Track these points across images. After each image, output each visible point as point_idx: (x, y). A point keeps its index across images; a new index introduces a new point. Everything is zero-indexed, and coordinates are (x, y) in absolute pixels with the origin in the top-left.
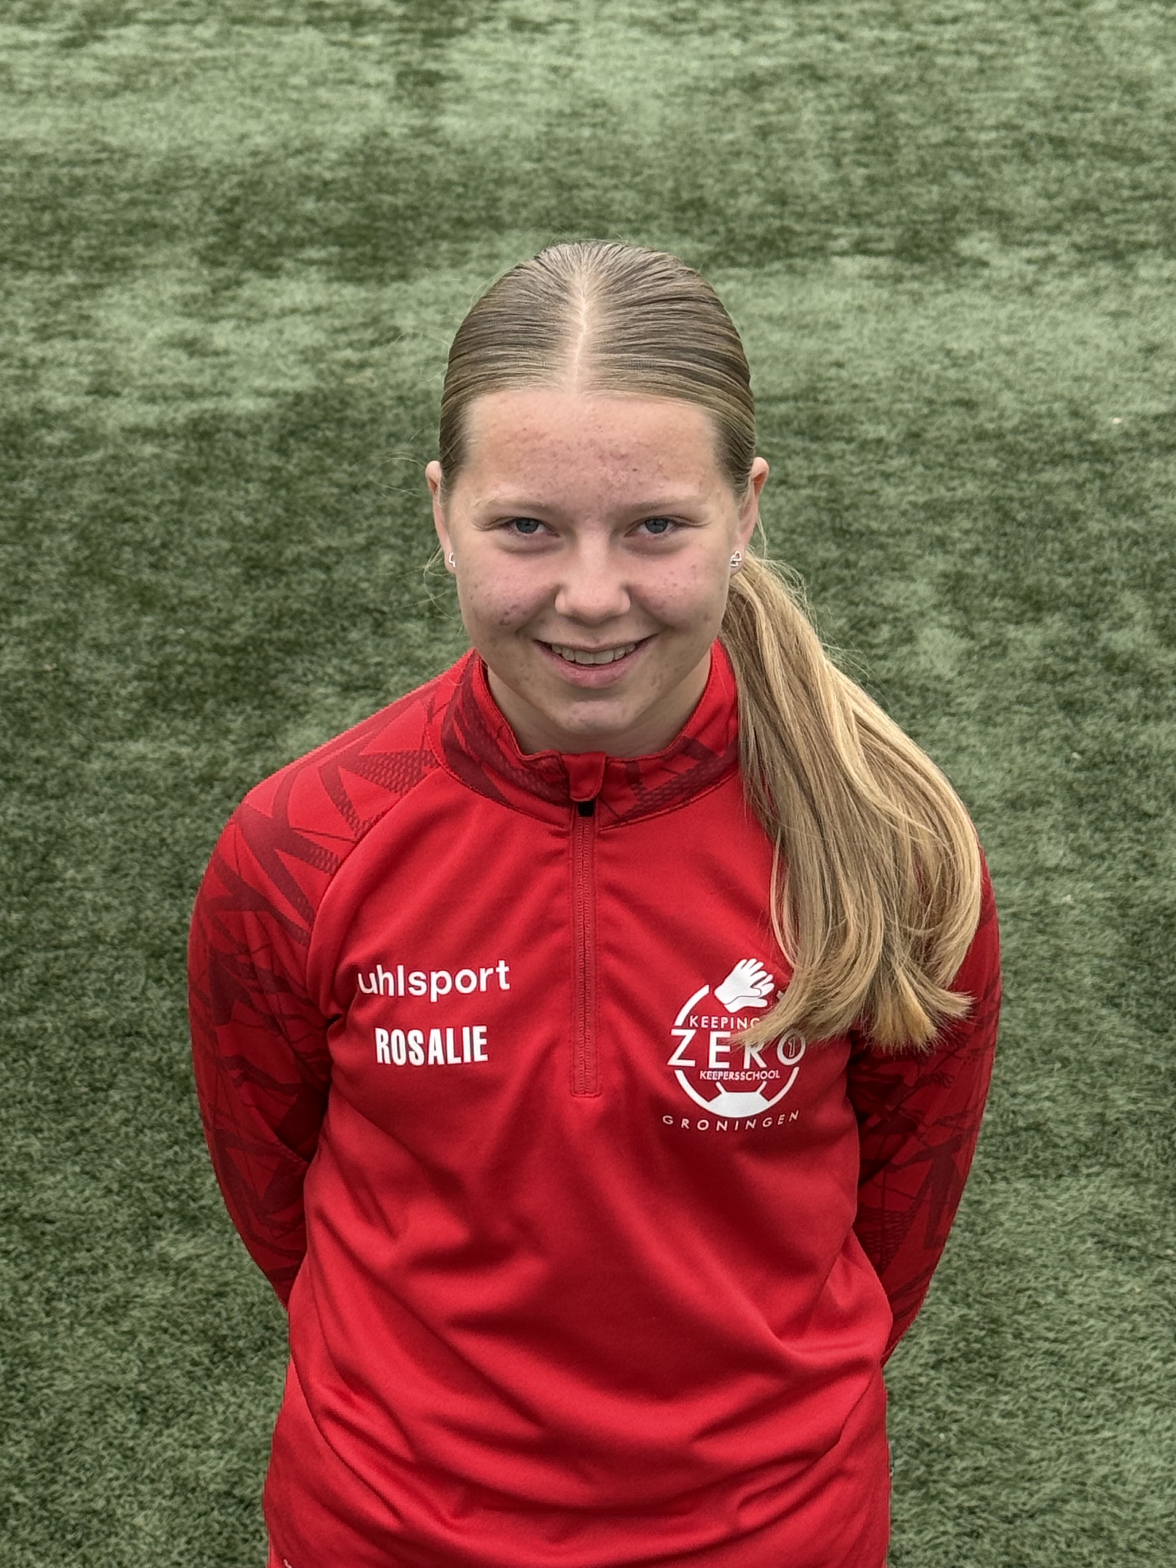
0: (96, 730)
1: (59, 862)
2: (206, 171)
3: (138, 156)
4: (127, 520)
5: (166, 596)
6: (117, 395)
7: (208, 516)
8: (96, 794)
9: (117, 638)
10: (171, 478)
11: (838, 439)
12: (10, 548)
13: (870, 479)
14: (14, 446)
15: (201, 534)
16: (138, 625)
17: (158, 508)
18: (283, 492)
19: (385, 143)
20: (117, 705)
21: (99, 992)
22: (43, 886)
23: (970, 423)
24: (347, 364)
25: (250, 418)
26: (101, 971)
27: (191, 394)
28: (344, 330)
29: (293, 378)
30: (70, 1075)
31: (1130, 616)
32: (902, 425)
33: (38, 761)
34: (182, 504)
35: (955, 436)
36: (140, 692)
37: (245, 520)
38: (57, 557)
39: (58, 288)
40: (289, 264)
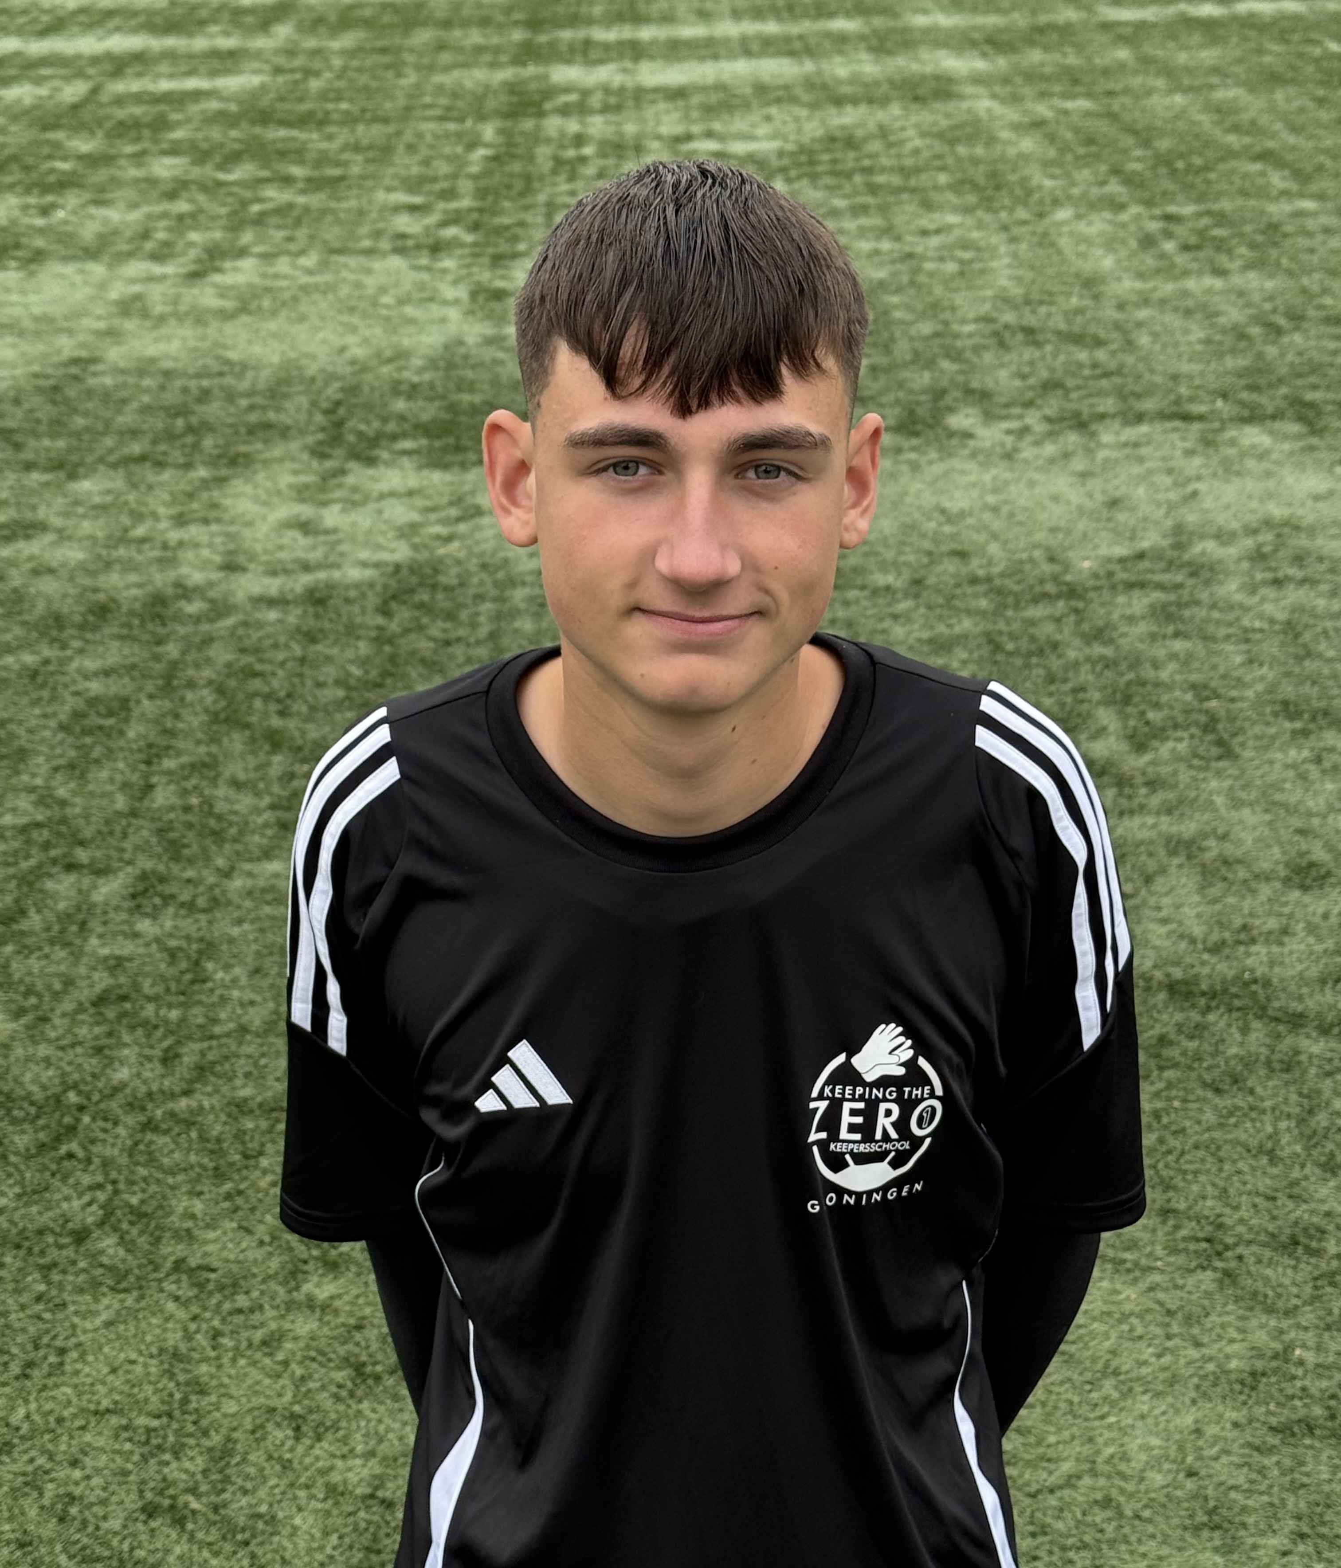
0: (238, 853)
1: (210, 966)
2: (313, 380)
3: (254, 368)
4: (256, 674)
5: (292, 739)
6: (244, 570)
7: (325, 669)
8: (239, 907)
9: (252, 775)
10: (292, 638)
11: (855, 587)
12: (158, 702)
13: (881, 620)
14: (159, 616)
15: (319, 685)
16: (268, 764)
17: (282, 664)
18: (387, 648)
19: (462, 350)
20: (253, 832)
21: (248, 1075)
22: (196, 987)
23: (964, 570)
24: (438, 537)
25: (357, 586)
26: (249, 1057)
27: (306, 567)
28: (433, 509)
29: (393, 551)
30: (225, 1145)
31: (1104, 729)
32: (906, 575)
33: (189, 881)
34: (302, 660)
35: (952, 582)
36: (273, 820)
37: (356, 671)
38: (199, 708)
39: (191, 482)
40: (385, 455)
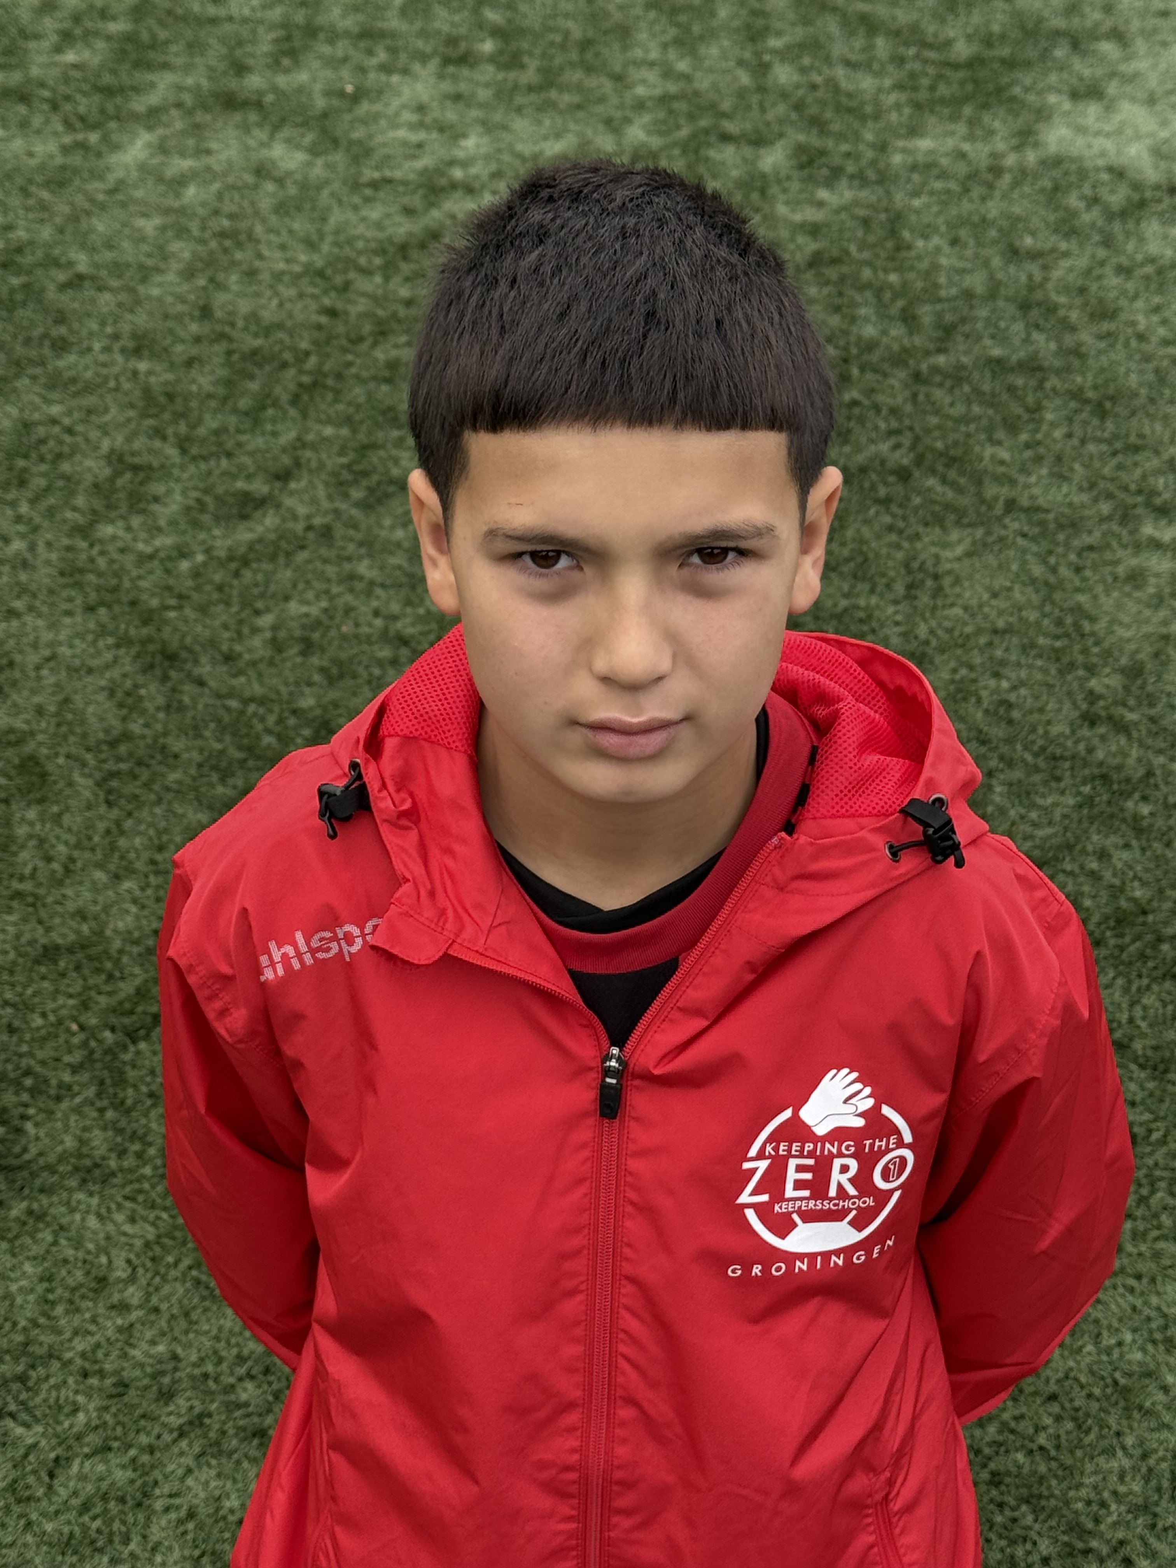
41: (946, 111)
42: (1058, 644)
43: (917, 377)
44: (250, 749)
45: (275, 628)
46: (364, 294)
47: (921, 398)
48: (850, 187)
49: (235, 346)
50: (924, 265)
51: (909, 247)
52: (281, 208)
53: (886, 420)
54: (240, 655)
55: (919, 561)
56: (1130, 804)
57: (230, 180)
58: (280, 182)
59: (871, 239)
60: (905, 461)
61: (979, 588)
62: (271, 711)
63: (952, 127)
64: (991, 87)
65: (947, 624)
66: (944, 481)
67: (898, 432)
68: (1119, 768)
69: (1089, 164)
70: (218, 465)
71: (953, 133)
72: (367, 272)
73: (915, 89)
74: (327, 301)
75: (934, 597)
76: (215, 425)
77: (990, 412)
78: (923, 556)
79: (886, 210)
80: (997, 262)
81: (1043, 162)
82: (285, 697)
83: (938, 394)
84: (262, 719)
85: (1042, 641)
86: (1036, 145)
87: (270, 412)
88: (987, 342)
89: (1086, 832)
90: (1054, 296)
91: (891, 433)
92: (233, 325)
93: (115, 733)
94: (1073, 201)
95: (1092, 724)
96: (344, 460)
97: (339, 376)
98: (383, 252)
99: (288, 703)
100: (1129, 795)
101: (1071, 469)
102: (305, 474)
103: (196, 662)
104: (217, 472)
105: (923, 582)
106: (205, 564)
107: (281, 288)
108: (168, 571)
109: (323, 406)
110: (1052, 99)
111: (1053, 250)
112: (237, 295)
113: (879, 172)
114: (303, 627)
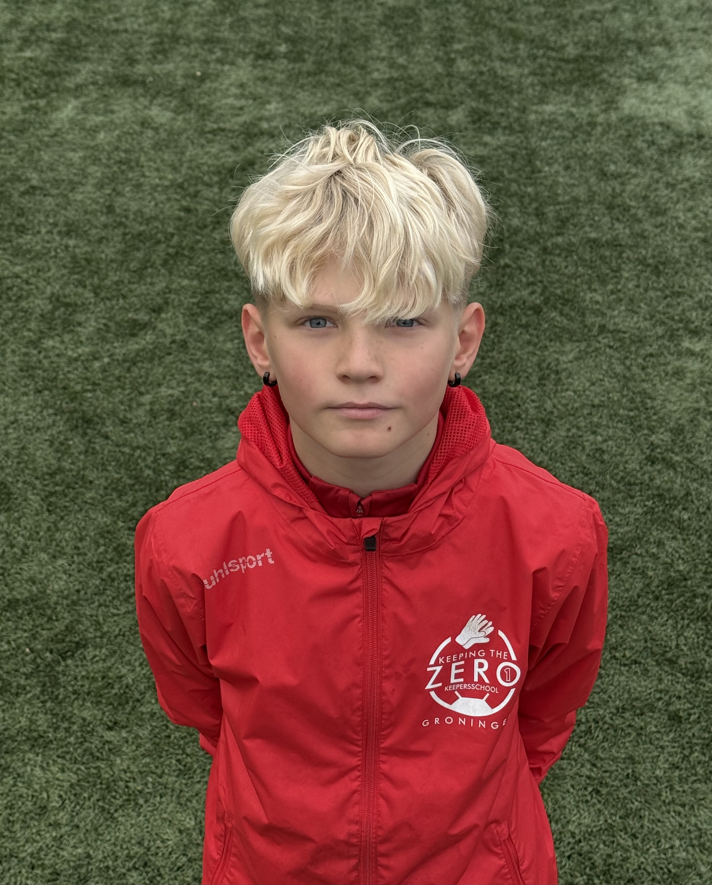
41: (562, 89)
42: (632, 414)
43: (545, 250)
44: (136, 478)
45: (151, 403)
46: (207, 199)
47: (547, 263)
48: (504, 134)
49: (127, 231)
50: (549, 182)
51: (540, 171)
52: (157, 146)
53: (525, 276)
54: (131, 420)
55: (547, 362)
56: (676, 512)
57: (125, 130)
58: (156, 130)
59: (516, 166)
60: (538, 302)
61: (583, 379)
62: (149, 455)
63: (565, 98)
64: (589, 73)
65: (564, 401)
66: (561, 314)
67: (533, 284)
68: (669, 490)
69: (648, 121)
70: (118, 304)
71: (566, 102)
72: (209, 185)
73: (543, 75)
74: (184, 203)
75: (556, 385)
76: (116, 279)
77: (590, 272)
78: (549, 360)
79: (526, 148)
80: (593, 180)
81: (621, 120)
82: (158, 446)
83: (558, 260)
84: (144, 459)
85: (621, 412)
86: (617, 109)
87: (150, 270)
88: (587, 229)
89: (649, 529)
90: (628, 201)
91: (529, 284)
92: (127, 217)
93: (53, 468)
94: (639, 143)
95: (653, 463)
96: (195, 300)
97: (192, 249)
98: (220, 173)
99: (160, 449)
100: (676, 507)
101: (639, 307)
102: (170, 308)
103: (104, 424)
104: (116, 307)
105: (549, 375)
106: (109, 363)
107: (156, 195)
108: (86, 368)
109: (182, 267)
110: (626, 81)
111: (627, 173)
112: (130, 199)
113: (521, 125)
114: (169, 403)
